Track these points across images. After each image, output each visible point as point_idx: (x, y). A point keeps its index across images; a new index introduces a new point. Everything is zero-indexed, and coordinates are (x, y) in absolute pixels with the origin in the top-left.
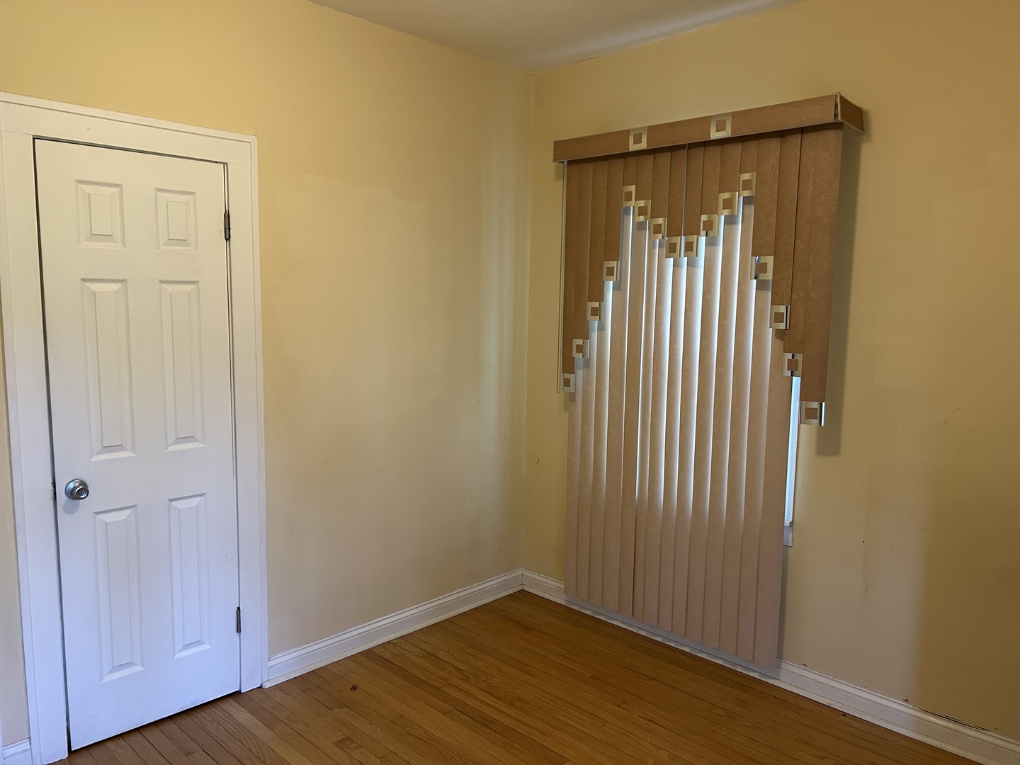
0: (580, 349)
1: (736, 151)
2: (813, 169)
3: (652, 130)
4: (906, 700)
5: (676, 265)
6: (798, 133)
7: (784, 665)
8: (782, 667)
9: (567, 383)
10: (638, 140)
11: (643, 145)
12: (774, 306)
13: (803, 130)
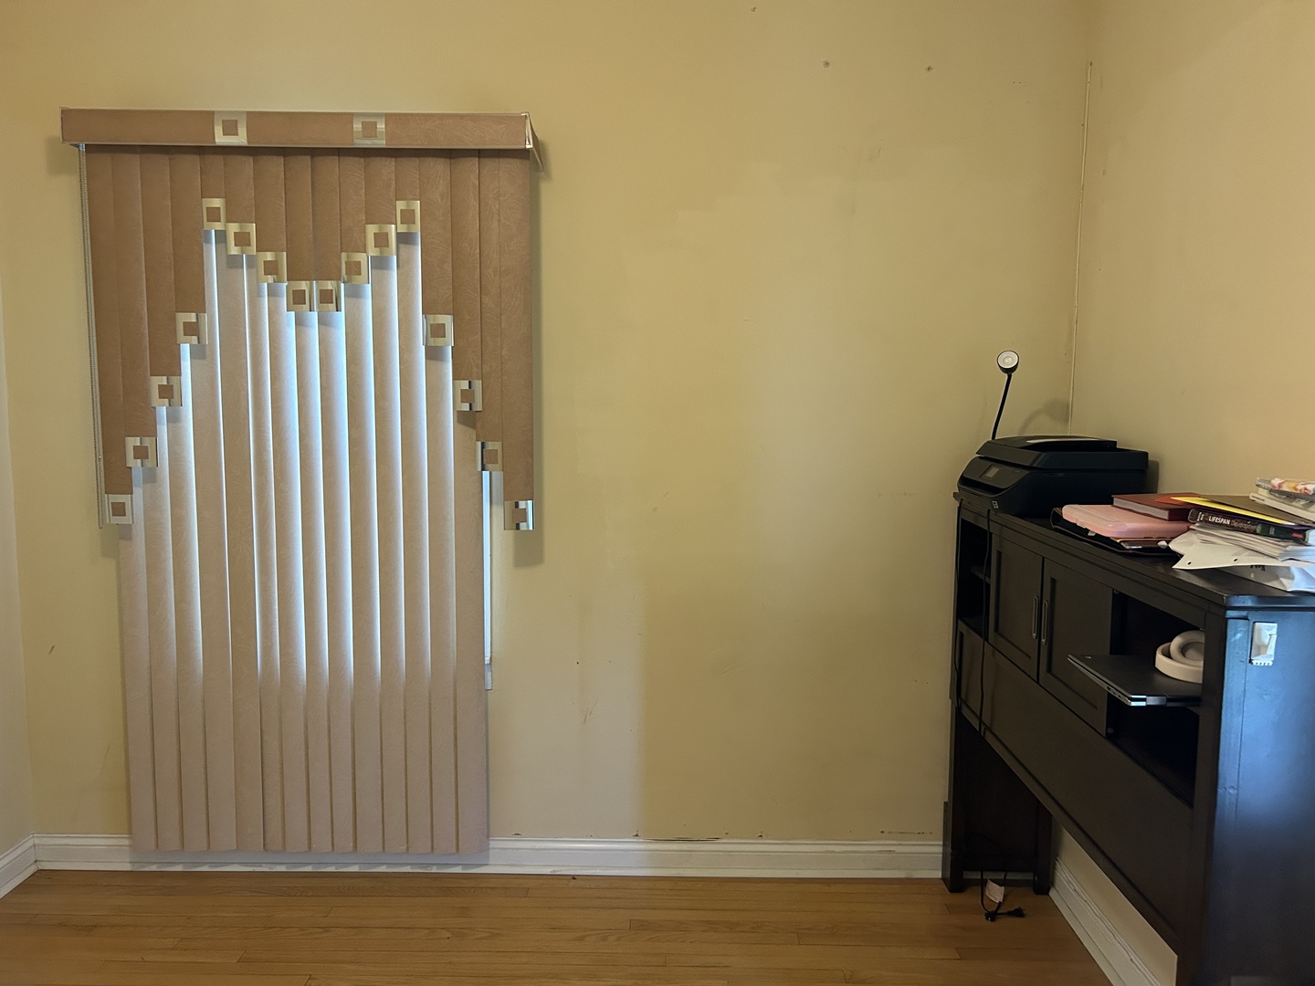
0: (141, 453)
1: (387, 167)
2: (497, 206)
3: (254, 118)
4: (637, 835)
5: (300, 323)
6: (474, 156)
7: (492, 844)
8: (491, 846)
9: (119, 510)
10: (230, 129)
11: (241, 139)
12: (457, 382)
13: (480, 154)
